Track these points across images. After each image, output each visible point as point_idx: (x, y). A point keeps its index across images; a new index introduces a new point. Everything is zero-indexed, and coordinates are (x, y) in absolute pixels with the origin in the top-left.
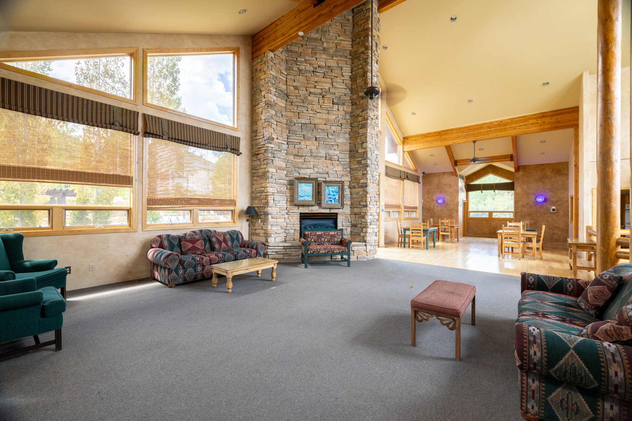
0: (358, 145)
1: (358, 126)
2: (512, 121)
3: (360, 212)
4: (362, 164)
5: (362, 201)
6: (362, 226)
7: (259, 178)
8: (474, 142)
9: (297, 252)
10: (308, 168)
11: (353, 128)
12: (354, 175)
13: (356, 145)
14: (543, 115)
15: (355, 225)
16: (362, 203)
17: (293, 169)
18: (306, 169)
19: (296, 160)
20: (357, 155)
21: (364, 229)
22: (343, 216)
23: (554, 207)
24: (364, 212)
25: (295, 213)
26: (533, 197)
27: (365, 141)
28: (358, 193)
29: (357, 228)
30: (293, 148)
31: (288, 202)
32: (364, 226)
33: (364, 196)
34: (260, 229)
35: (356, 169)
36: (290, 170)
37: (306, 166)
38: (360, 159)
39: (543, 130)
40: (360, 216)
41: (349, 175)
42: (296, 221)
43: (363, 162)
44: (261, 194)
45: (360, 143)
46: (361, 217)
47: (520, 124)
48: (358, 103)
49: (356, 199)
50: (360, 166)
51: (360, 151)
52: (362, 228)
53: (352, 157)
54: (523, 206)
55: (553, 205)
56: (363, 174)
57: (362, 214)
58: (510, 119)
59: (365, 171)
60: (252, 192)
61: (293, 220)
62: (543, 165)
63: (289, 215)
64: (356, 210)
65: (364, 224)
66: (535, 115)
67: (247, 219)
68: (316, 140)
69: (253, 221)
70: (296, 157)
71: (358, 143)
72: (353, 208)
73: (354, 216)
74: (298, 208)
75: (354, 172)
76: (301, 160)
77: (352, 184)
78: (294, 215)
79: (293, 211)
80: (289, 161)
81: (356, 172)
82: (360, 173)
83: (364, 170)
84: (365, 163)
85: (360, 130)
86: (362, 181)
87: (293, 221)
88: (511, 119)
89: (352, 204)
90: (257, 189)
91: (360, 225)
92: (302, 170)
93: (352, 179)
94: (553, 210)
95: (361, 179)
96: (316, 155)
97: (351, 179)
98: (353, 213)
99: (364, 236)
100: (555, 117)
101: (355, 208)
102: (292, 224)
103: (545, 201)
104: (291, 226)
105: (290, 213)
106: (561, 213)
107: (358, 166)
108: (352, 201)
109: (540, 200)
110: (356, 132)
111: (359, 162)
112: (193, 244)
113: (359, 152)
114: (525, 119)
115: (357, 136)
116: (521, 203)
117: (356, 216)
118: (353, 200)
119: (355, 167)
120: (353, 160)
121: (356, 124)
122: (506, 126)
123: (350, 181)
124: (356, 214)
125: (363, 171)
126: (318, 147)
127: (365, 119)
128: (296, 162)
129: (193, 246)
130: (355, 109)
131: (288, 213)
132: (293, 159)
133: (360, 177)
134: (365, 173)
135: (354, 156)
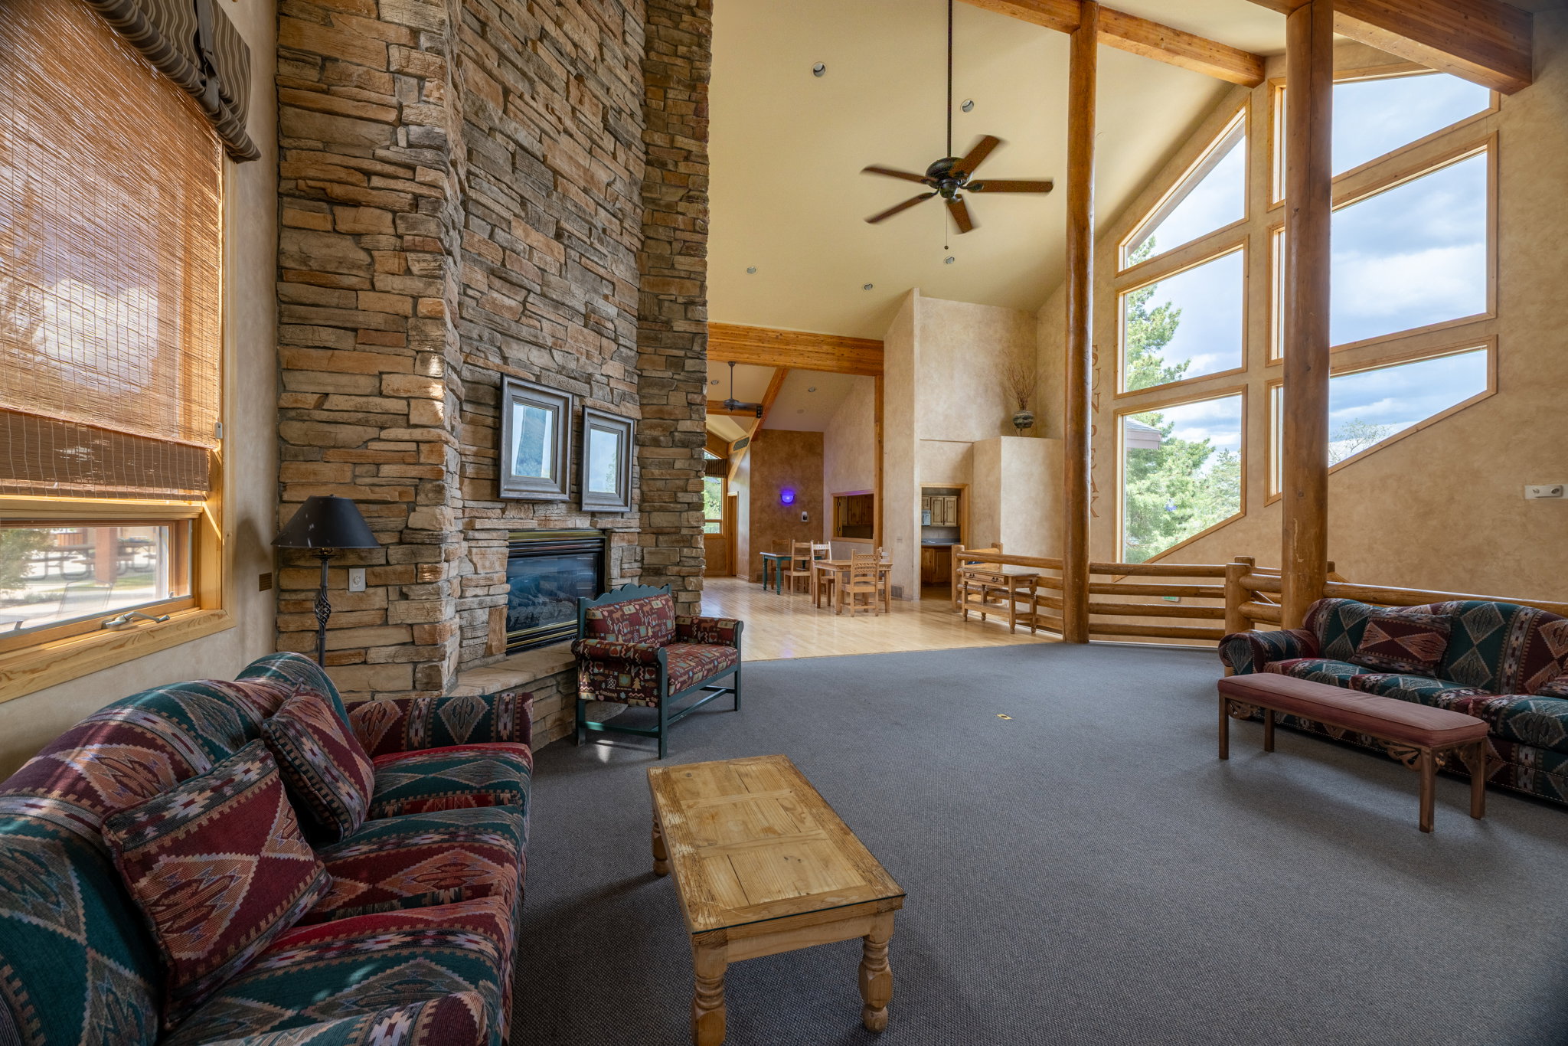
0: (671, 304)
1: (670, 243)
2: (798, 339)
3: (677, 524)
4: (683, 370)
5: (686, 491)
6: (685, 570)
7: (349, 339)
8: (732, 364)
9: (543, 703)
10: (535, 344)
11: (649, 241)
12: (655, 401)
13: (666, 304)
14: (840, 342)
15: (659, 569)
16: (683, 497)
17: (486, 336)
18: (527, 347)
19: (495, 295)
20: (665, 336)
21: (691, 579)
22: (623, 540)
23: (805, 513)
24: (695, 524)
25: (495, 534)
26: (777, 492)
27: (697, 300)
28: (669, 463)
29: (664, 578)
30: (486, 237)
31: (467, 481)
32: (693, 570)
33: (693, 474)
34: (372, 626)
35: (661, 384)
36: (475, 336)
37: (530, 334)
38: (682, 353)
39: (841, 370)
40: (674, 537)
41: (637, 397)
42: (498, 567)
43: (690, 364)
44: (372, 432)
45: (681, 300)
46: (678, 541)
47: (810, 349)
48: (671, 167)
49: (660, 484)
50: (676, 377)
51: (680, 325)
52: (683, 577)
53: (647, 338)
54: (762, 510)
55: (804, 508)
56: (690, 404)
57: (684, 531)
58: (795, 333)
59: (696, 396)
60: (282, 414)
61: (487, 564)
62: (791, 432)
63: (473, 544)
64: (660, 520)
65: (692, 562)
66: (832, 337)
67: (262, 577)
68: (558, 236)
69: (286, 583)
70: (497, 283)
71: (673, 298)
72: (649, 512)
73: (650, 539)
74: (503, 511)
75: (655, 391)
76: (510, 302)
77: (647, 432)
78: (491, 543)
79: (488, 524)
80: (470, 292)
81: (663, 392)
82: (678, 399)
83: (692, 390)
84: (697, 368)
85: (679, 259)
86: (686, 425)
87: (484, 567)
88: (797, 334)
89: (644, 499)
90: (335, 402)
91: (676, 569)
92: (515, 345)
93: (647, 416)
94: (805, 518)
95: (680, 417)
96: (560, 299)
97: (642, 413)
98: (650, 530)
99: (690, 603)
100: (856, 351)
101: (658, 511)
102: (482, 582)
103: (794, 501)
104: (479, 591)
105: (477, 535)
106: (815, 523)
107: (669, 374)
108: (645, 488)
109: (788, 498)
110: (660, 257)
111: (677, 364)
112: (254, 850)
113: (675, 329)
114: (815, 340)
115: (666, 272)
116: (759, 503)
117: (661, 538)
118: (648, 485)
119: (660, 374)
120: (650, 350)
121: (662, 233)
122: (788, 345)
123: (638, 421)
124: (658, 533)
125: (687, 393)
126: (564, 267)
127: (697, 228)
128: (494, 302)
129: (264, 863)
130: (659, 180)
131: (471, 534)
132: (485, 289)
133: (677, 412)
134: (698, 401)
135: (656, 339)
